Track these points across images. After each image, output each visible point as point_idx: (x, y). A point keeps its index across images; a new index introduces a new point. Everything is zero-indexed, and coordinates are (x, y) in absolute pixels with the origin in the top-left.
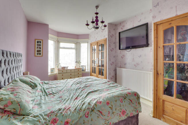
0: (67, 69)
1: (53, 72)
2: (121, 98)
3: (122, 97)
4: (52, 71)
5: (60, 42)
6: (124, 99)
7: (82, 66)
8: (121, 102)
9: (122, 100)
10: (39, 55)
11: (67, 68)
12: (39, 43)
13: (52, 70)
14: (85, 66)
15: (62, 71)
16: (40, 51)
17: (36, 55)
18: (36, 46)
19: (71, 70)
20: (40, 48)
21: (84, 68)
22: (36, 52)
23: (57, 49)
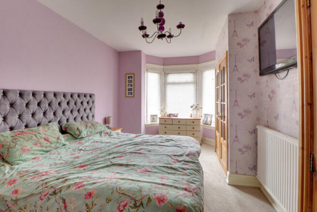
0: (176, 118)
1: (154, 121)
2: (128, 200)
3: (132, 199)
4: (153, 119)
5: (168, 74)
6: (132, 205)
7: (205, 115)
8: (119, 208)
9: (125, 206)
10: (130, 95)
11: (177, 116)
12: (130, 79)
13: (153, 117)
14: (212, 115)
15: (165, 121)
16: (131, 89)
17: (127, 95)
18: (127, 83)
19: (179, 121)
20: (131, 85)
21: (209, 119)
22: (127, 91)
23: (164, 85)
